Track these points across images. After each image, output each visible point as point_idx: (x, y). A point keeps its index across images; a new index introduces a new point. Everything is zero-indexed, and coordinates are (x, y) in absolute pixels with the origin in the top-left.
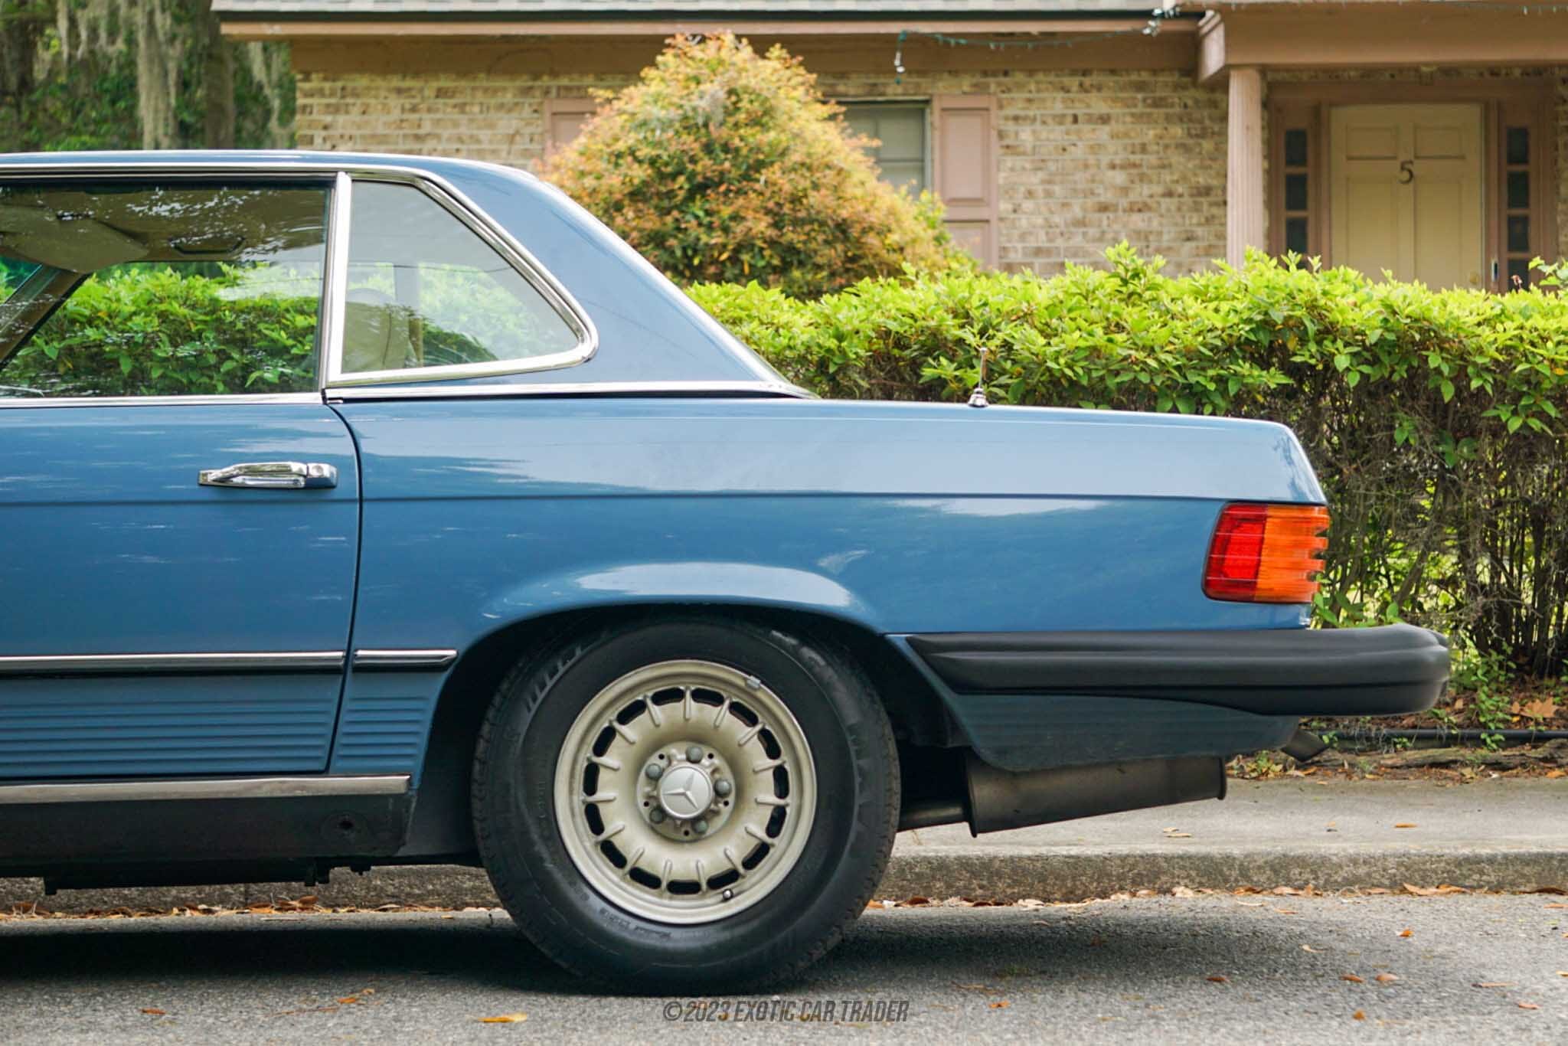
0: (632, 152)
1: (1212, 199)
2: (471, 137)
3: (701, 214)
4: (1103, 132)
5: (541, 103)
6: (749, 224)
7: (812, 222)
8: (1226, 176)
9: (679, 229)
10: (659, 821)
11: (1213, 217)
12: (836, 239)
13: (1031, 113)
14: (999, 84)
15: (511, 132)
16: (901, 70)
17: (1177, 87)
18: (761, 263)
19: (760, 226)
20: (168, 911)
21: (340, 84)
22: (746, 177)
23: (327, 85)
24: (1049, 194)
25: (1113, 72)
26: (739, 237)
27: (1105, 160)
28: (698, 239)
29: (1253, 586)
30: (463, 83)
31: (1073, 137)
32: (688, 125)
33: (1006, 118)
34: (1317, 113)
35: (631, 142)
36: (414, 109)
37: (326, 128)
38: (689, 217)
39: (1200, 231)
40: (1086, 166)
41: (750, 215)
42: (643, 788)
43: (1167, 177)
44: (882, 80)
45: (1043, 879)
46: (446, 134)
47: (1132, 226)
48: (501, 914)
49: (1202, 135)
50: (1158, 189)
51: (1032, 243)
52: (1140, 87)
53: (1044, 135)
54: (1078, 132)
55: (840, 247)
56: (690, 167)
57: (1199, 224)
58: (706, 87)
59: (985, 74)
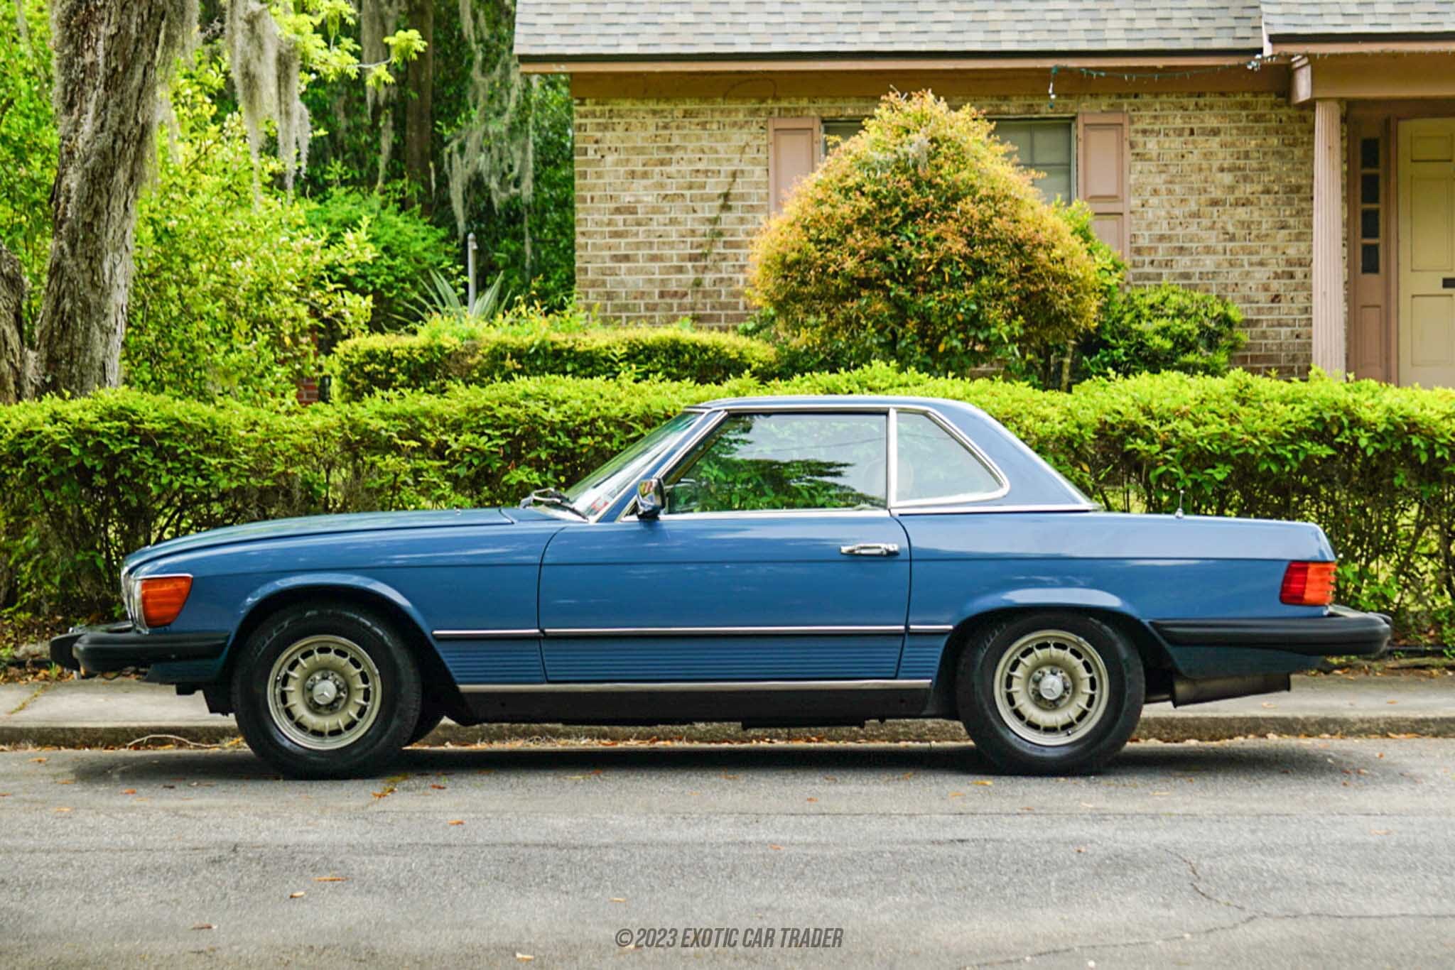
0: (859, 188)
1: (1302, 195)
2: (711, 148)
3: (912, 236)
4: (1214, 143)
5: (766, 121)
6: (949, 244)
7: (995, 241)
8: (1313, 177)
9: (894, 246)
10: (1038, 699)
11: (1303, 209)
12: (1013, 254)
13: (1156, 128)
14: (1130, 104)
15: (743, 144)
16: (1053, 97)
17: (1274, 106)
18: (958, 274)
19: (958, 246)
20: (751, 741)
21: (607, 108)
22: (945, 207)
23: (598, 108)
24: (1170, 192)
25: (1223, 94)
26: (942, 254)
27: (1216, 165)
28: (910, 255)
29: (1302, 598)
30: (705, 106)
31: (1190, 147)
32: (902, 166)
33: (1137, 131)
34: (1388, 127)
35: (858, 179)
36: (666, 127)
37: (597, 142)
38: (903, 238)
39: (1292, 221)
40: (1200, 170)
41: (949, 237)
42: (1032, 686)
43: (1266, 178)
44: (1036, 101)
45: (1198, 730)
46: (690, 146)
47: (1237, 217)
48: (971, 743)
49: (1294, 145)
50: (1260, 188)
51: (1157, 231)
52: (1245, 106)
53: (1167, 145)
54: (1194, 142)
55: (1016, 260)
56: (903, 199)
57: (1291, 216)
58: (914, 136)
59: (1119, 96)
